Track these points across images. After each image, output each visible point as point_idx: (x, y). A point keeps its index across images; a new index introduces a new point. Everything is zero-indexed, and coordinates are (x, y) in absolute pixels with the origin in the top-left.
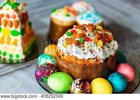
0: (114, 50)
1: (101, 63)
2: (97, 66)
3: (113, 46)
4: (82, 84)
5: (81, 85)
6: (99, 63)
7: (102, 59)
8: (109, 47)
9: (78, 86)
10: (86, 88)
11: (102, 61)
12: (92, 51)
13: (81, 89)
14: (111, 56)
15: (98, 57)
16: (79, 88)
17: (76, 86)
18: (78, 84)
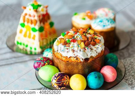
0: (97, 52)
1: (81, 62)
2: (77, 64)
3: (96, 48)
4: (60, 77)
5: (58, 78)
6: (79, 61)
7: (81, 58)
8: (92, 49)
9: (55, 78)
10: (62, 81)
11: (81, 60)
12: (73, 51)
13: (57, 81)
14: (91, 57)
15: (78, 57)
16: (55, 80)
17: (54, 78)
18: (57, 76)
